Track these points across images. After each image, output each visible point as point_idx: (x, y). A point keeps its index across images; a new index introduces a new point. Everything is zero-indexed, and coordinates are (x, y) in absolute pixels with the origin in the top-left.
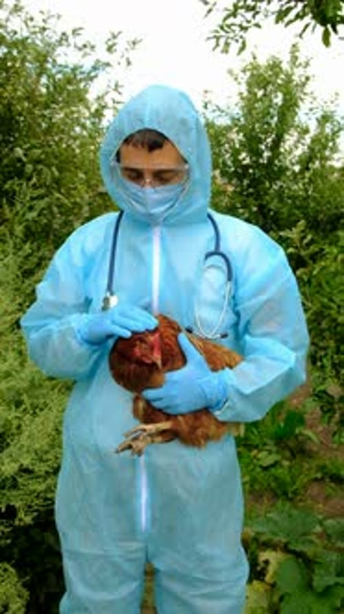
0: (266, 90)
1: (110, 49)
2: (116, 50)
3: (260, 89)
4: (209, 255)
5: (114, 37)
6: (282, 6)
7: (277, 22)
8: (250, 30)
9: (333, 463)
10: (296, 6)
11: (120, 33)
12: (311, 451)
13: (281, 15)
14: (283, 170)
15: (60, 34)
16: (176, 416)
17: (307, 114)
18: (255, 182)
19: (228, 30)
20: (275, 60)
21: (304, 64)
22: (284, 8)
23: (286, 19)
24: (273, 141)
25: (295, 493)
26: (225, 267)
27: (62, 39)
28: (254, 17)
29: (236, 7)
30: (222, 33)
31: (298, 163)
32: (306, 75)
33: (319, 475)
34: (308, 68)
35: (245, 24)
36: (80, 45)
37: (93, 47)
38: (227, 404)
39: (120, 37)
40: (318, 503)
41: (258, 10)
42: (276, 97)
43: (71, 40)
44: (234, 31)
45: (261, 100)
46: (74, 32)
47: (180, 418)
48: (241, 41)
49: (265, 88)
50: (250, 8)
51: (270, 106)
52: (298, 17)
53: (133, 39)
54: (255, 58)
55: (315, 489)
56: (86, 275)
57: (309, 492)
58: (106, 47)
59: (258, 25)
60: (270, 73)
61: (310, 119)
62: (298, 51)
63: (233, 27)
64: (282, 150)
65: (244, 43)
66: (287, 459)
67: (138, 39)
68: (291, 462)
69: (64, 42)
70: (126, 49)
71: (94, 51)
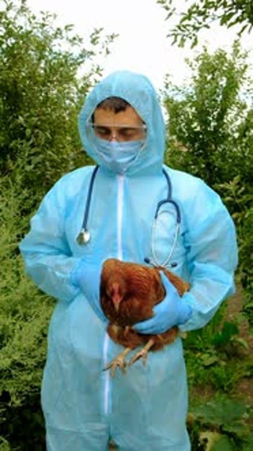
0: (213, 75)
1: (94, 41)
2: (98, 42)
3: (209, 74)
4: (162, 203)
5: (97, 32)
7: (221, 24)
8: (200, 30)
10: (236, 12)
11: (101, 29)
13: (225, 19)
14: (225, 136)
15: (55, 29)
17: (245, 94)
18: (204, 145)
19: (184, 29)
20: (221, 52)
21: (243, 56)
22: (227, 13)
23: (229, 23)
24: (219, 114)
25: (230, 386)
27: (57, 33)
28: (204, 20)
29: (191, 13)
30: (179, 32)
31: (237, 131)
32: (245, 63)
33: (248, 373)
34: (247, 59)
35: (197, 25)
36: (71, 37)
37: (80, 40)
39: (101, 32)
40: (247, 395)
41: (207, 14)
42: (222, 80)
43: (64, 34)
44: (188, 30)
45: (209, 82)
46: (66, 28)
48: (193, 38)
49: (213, 73)
50: (201, 13)
51: (217, 87)
52: (239, 20)
53: (111, 34)
54: (206, 50)
55: (245, 385)
57: (240, 386)
58: (90, 40)
59: (207, 26)
60: (217, 62)
61: (247, 97)
63: (188, 27)
64: (225, 121)
65: (196, 40)
66: (224, 360)
67: (115, 34)
68: (227, 362)
69: (58, 36)
70: (106, 42)
71: (81, 43)
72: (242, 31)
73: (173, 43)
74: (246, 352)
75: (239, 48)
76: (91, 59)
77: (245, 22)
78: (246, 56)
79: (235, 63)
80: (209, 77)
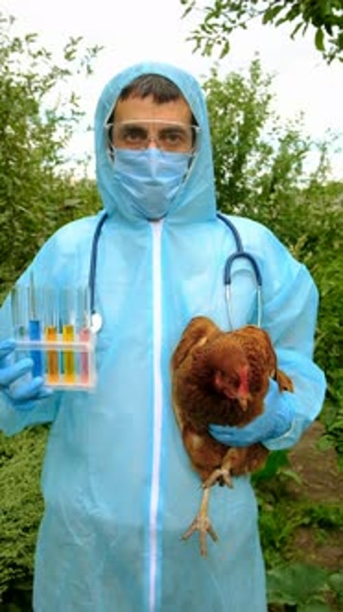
0: (226, 109)
1: (68, 56)
2: (74, 58)
3: (220, 108)
5: (74, 43)
6: (271, 4)
7: (265, 22)
8: (234, 30)
9: (321, 507)
10: (285, 5)
11: (80, 38)
12: (294, 493)
13: (269, 15)
14: (245, 192)
15: (12, 39)
17: (270, 134)
19: (211, 30)
20: (235, 77)
21: (265, 83)
22: (273, 7)
23: (276, 20)
24: (235, 161)
25: (283, 541)
27: (14, 45)
28: (239, 16)
29: (219, 7)
30: (203, 33)
31: (261, 184)
32: (268, 93)
33: (307, 520)
34: (270, 86)
35: (229, 25)
36: (35, 52)
37: (48, 55)
39: (80, 43)
40: (309, 553)
41: (243, 9)
42: (238, 115)
43: (24, 45)
44: (216, 32)
45: (221, 118)
46: (27, 38)
48: (224, 43)
49: (225, 106)
50: (235, 7)
51: (231, 125)
52: (291, 16)
53: (93, 47)
55: (303, 537)
57: (297, 540)
58: (63, 54)
59: (243, 26)
60: (231, 91)
61: (273, 139)
62: (258, 69)
63: (215, 28)
64: (244, 171)
65: (227, 45)
66: (270, 503)
67: (99, 47)
68: (275, 507)
69: (16, 48)
70: (86, 57)
71: (49, 58)
72: (296, 31)
73: (195, 51)
74: (297, 490)
75: (258, 72)
76: (65, 81)
77: (299, 19)
78: (269, 83)
79: (254, 93)
80: (221, 112)
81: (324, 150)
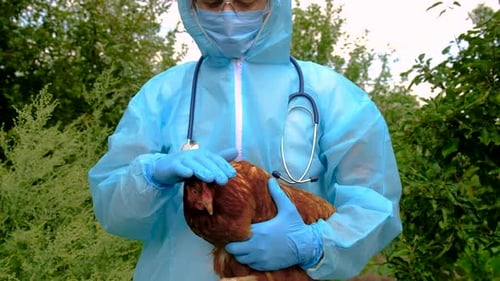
0: (307, 30)
3: (303, 30)
4: (292, 97)
16: (263, 272)
17: (342, 49)
20: (314, 6)
21: (338, 11)
26: (311, 110)
32: (340, 18)
38: (322, 261)
42: (317, 35)
45: (303, 38)
47: (269, 275)
51: (312, 42)
54: (298, 5)
56: (163, 124)
60: (311, 17)
75: (332, 2)
78: (340, 10)
79: (329, 17)
80: (303, 32)
81: (384, 59)
